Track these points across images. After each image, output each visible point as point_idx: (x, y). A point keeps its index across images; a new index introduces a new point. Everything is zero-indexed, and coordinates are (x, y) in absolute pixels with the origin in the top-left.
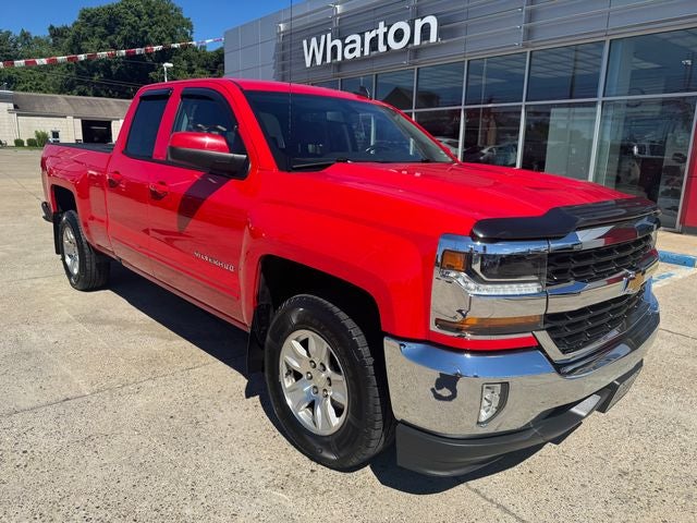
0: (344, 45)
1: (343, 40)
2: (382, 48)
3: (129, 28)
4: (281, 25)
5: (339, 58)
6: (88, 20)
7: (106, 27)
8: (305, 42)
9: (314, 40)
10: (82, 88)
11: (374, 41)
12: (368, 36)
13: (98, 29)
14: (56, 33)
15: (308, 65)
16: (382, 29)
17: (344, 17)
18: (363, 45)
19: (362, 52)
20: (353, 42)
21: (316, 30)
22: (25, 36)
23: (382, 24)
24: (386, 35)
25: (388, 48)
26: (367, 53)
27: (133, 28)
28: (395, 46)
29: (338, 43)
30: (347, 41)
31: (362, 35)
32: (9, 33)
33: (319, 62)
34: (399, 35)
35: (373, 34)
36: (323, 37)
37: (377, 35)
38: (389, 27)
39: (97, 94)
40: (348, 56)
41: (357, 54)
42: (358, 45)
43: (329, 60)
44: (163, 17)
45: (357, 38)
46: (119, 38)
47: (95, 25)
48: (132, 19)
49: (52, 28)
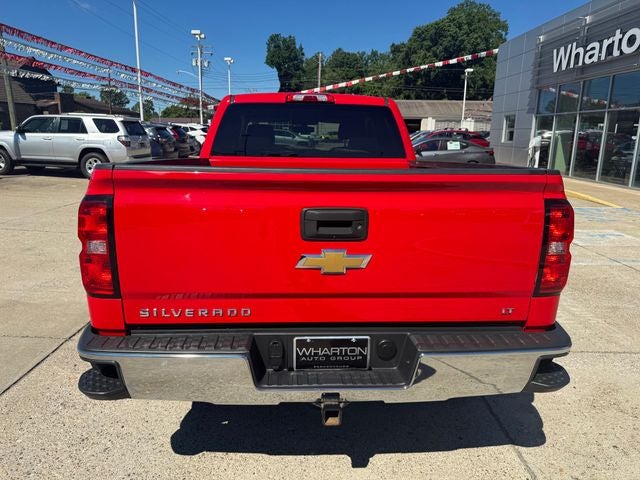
0: (586, 52)
2: (616, 53)
3: (449, 38)
4: (541, 37)
5: (580, 64)
6: (420, 35)
7: (432, 40)
8: (555, 51)
9: (562, 49)
10: (407, 93)
11: (610, 47)
12: (606, 43)
13: (425, 43)
14: (395, 49)
15: (555, 70)
16: (618, 36)
17: (591, 26)
18: (600, 51)
19: (599, 57)
20: (593, 48)
21: (563, 41)
22: (374, 54)
23: (618, 32)
24: (620, 41)
25: (622, 53)
26: (603, 58)
27: (453, 38)
28: (628, 51)
29: (581, 50)
30: (588, 48)
31: (601, 42)
33: (564, 67)
34: (631, 41)
35: (610, 41)
36: (569, 46)
37: (613, 42)
38: (624, 34)
39: (418, 97)
40: (588, 61)
41: (595, 59)
42: (596, 52)
43: (572, 66)
45: (597, 45)
46: (441, 47)
47: (424, 39)
48: (453, 29)
49: (393, 45)
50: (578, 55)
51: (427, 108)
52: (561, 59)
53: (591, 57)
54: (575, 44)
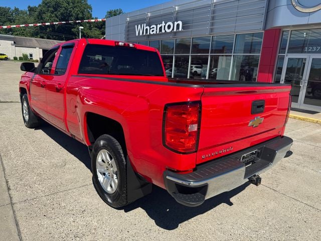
0: (150, 29)
1: (150, 26)
2: (163, 31)
3: (64, 9)
4: (128, 19)
5: (148, 34)
6: (46, 4)
7: (54, 8)
8: (136, 26)
9: (139, 26)
10: (42, 35)
11: (161, 28)
12: (159, 26)
13: (50, 9)
14: (31, 9)
15: (137, 35)
16: (163, 24)
17: (150, 18)
18: (157, 29)
19: (156, 32)
20: (153, 28)
21: (140, 22)
22: (17, 10)
23: (163, 22)
24: (165, 26)
25: (165, 31)
26: (158, 32)
27: (66, 9)
28: (168, 31)
29: (148, 27)
30: (151, 27)
31: (157, 25)
32: (9, 8)
33: (141, 34)
34: (169, 27)
35: (160, 26)
36: (143, 25)
37: (162, 26)
38: (166, 23)
39: (49, 38)
40: (152, 33)
41: (155, 32)
42: (155, 29)
43: (144, 34)
44: (79, 4)
45: (155, 26)
46: (59, 13)
47: (49, 7)
48: (65, 4)
49: (29, 7)
50: (147, 29)
52: (139, 30)
53: (153, 31)
54: (145, 24)
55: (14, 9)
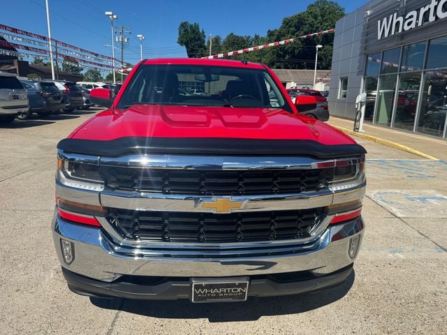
0: (405, 20)
1: (404, 16)
2: (432, 19)
4: (368, 12)
5: (400, 31)
6: (287, 24)
7: (296, 27)
8: (379, 21)
9: (385, 19)
11: (426, 14)
12: (423, 10)
13: (291, 29)
14: (271, 34)
15: (379, 38)
16: (433, 3)
18: (418, 18)
19: (417, 24)
20: (411, 17)
21: (386, 13)
22: (257, 37)
24: (436, 8)
25: (437, 18)
26: (420, 24)
27: (311, 25)
28: (443, 15)
29: (401, 19)
30: (407, 17)
31: (418, 10)
32: (249, 37)
33: (386, 35)
34: (445, 6)
35: (427, 8)
36: (391, 16)
37: (429, 9)
38: (439, 1)
39: (286, 67)
40: (407, 28)
41: (413, 25)
42: (414, 19)
43: (393, 33)
45: (415, 13)
47: (290, 26)
48: (311, 19)
49: (269, 31)
50: (398, 23)
51: (291, 75)
52: (384, 28)
53: (409, 24)
54: (395, 14)
55: (253, 37)
